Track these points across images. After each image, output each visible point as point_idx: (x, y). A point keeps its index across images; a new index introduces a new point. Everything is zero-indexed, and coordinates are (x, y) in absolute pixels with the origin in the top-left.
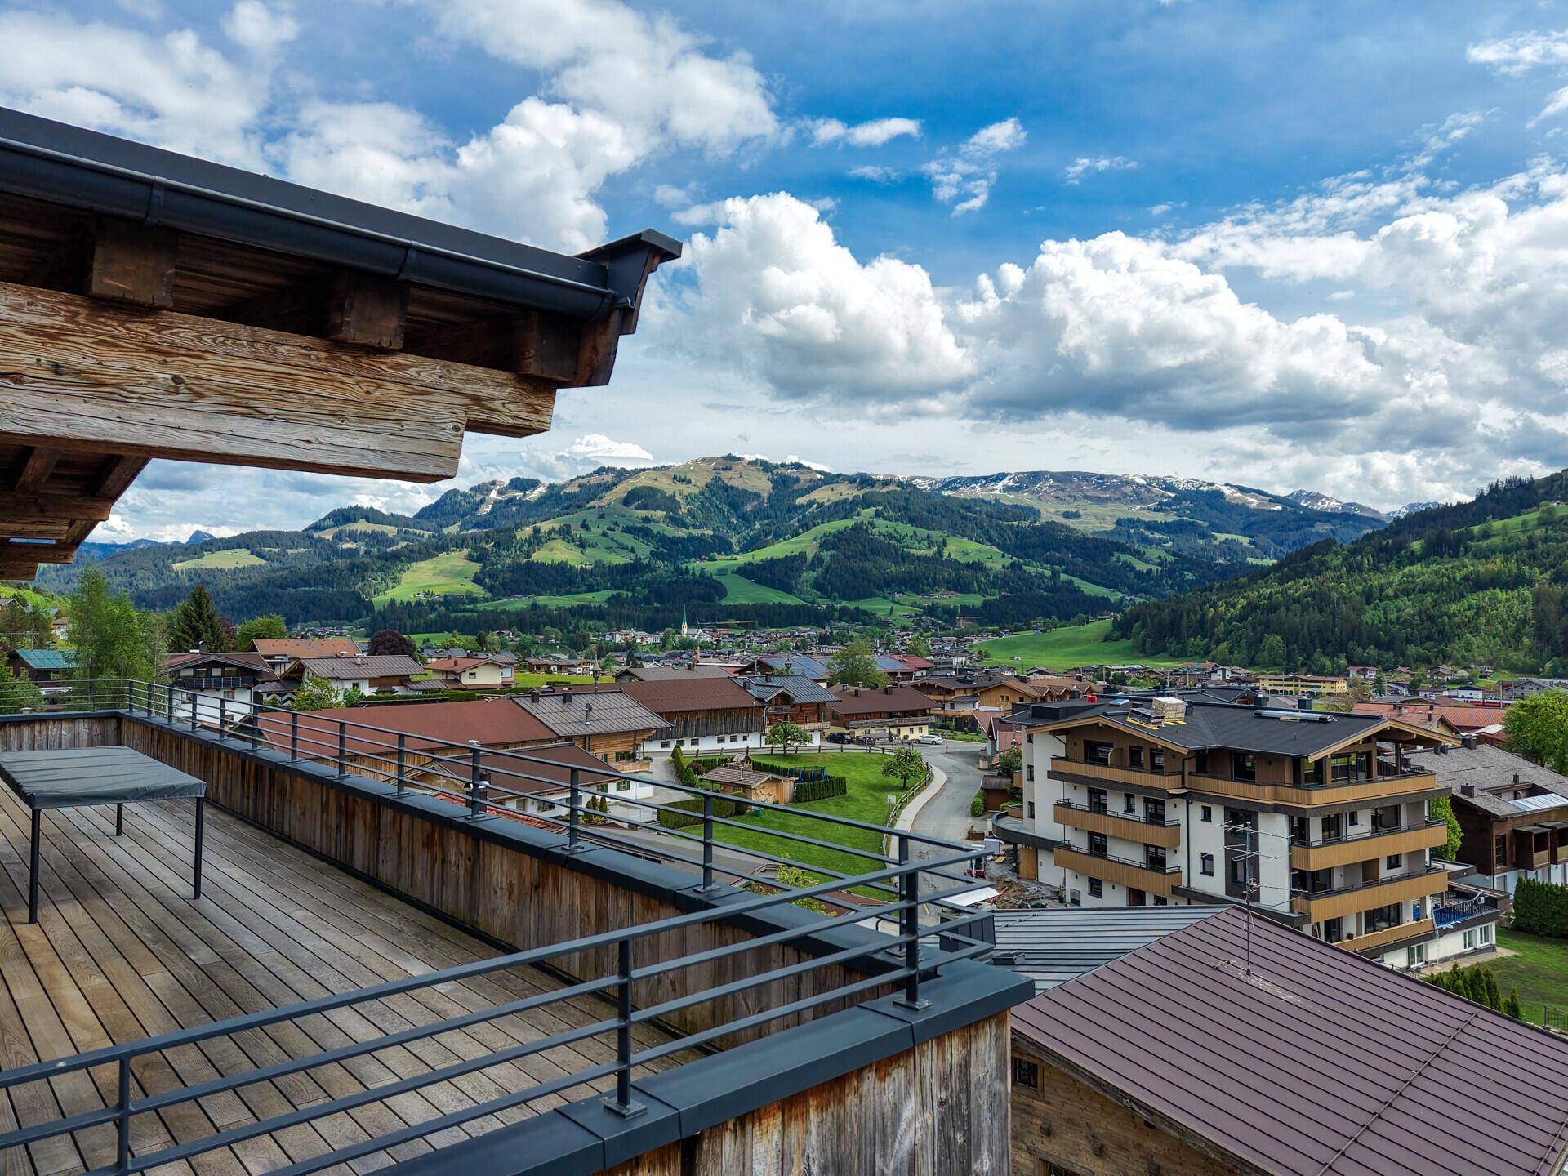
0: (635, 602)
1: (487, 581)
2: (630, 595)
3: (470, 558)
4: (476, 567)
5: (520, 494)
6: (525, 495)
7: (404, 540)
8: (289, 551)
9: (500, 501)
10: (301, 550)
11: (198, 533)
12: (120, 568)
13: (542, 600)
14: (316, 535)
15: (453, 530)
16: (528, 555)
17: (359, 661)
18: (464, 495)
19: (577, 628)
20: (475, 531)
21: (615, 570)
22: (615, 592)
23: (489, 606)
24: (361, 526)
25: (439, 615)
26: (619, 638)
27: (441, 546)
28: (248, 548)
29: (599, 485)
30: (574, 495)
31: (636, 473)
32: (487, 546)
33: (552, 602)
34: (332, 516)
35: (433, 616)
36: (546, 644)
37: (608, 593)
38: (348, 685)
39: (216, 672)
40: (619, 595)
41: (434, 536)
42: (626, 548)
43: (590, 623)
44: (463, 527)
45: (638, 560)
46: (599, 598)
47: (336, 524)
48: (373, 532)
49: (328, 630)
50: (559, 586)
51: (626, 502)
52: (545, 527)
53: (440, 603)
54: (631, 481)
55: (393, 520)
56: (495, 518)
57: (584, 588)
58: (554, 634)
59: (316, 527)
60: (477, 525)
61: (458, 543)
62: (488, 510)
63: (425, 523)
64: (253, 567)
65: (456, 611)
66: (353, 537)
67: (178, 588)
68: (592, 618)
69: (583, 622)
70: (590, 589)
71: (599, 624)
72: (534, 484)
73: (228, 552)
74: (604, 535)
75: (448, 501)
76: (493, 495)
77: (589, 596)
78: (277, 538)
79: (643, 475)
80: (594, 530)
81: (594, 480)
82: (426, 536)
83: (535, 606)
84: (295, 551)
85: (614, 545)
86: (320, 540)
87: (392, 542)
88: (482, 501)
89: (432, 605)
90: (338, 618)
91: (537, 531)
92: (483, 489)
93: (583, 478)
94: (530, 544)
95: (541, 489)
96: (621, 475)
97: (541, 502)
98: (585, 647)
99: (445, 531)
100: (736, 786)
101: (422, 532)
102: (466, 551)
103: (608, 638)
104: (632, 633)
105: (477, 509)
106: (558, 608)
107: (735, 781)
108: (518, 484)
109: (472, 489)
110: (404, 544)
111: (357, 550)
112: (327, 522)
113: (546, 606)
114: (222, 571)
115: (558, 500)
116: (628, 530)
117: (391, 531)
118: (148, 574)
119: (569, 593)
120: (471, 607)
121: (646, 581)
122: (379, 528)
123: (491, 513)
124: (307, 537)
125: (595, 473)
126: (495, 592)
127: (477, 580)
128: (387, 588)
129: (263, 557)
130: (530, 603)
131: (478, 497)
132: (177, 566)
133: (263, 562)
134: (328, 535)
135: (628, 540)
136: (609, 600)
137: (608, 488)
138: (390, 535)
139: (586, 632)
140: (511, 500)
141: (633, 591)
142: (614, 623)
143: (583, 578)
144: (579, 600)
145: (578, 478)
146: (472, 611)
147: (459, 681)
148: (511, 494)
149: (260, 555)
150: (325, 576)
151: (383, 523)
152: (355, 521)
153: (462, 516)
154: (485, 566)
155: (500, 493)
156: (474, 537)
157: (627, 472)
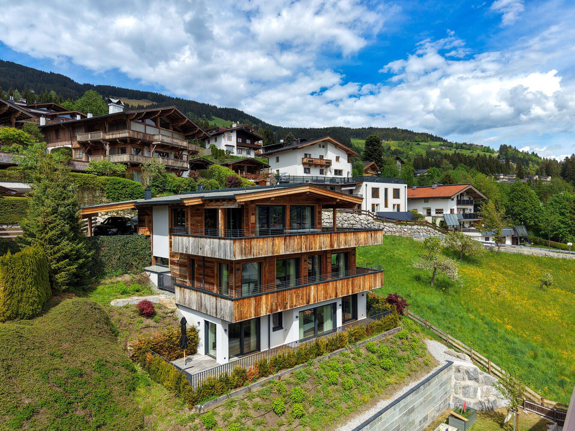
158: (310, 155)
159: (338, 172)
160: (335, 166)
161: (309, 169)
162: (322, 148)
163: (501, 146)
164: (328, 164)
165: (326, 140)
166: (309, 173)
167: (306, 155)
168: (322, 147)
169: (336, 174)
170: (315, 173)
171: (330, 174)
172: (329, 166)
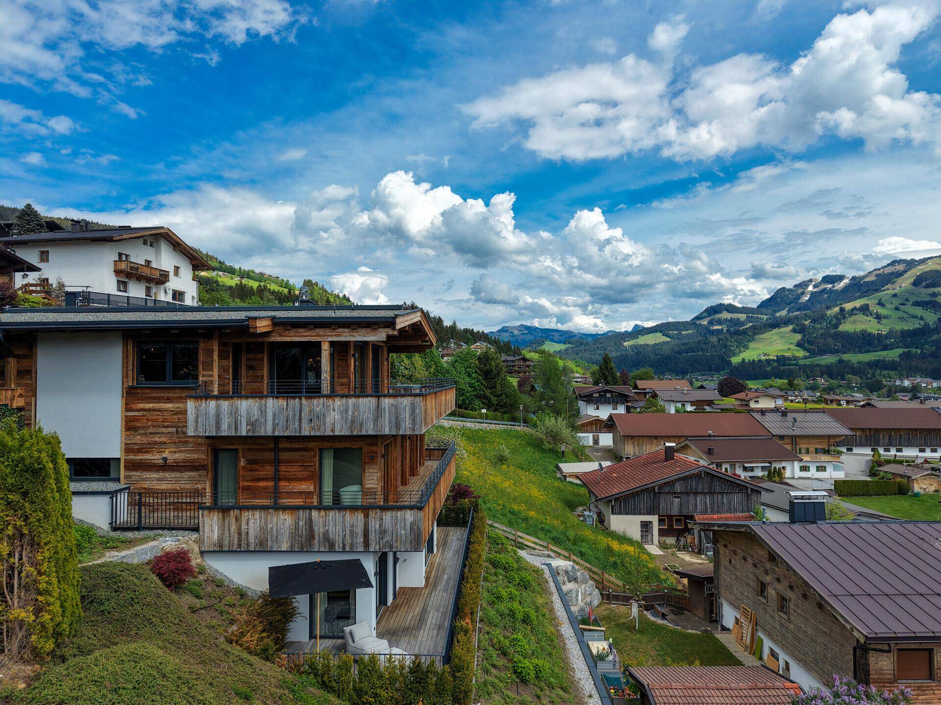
0: (923, 356)
1: (806, 345)
2: (919, 351)
3: (794, 331)
4: (798, 337)
5: (830, 286)
6: (833, 287)
7: (751, 322)
8: (683, 333)
9: (815, 292)
10: (690, 332)
11: (636, 326)
12: (600, 346)
13: (846, 357)
14: (698, 322)
15: (783, 313)
16: (836, 326)
17: (685, 392)
18: (789, 290)
19: (874, 376)
20: (798, 313)
21: (905, 334)
22: (906, 350)
23: (808, 362)
24: (725, 315)
25: (772, 368)
26: (907, 383)
27: (775, 325)
28: (661, 332)
29: (892, 273)
30: (872, 282)
31: (923, 261)
32: (806, 323)
33: (854, 358)
34: (707, 310)
35: (769, 369)
36: (849, 387)
37: (900, 351)
38: (679, 405)
39: (609, 395)
40: (909, 352)
41: (770, 318)
42: (916, 317)
43: (885, 372)
44: (789, 312)
45: (927, 325)
46: (893, 355)
47: (709, 316)
48: (731, 318)
49: (705, 377)
50: (860, 347)
51: (916, 283)
52: (848, 306)
53: (774, 360)
54: (919, 267)
55: (744, 310)
56: (812, 304)
57: (880, 348)
58: (855, 380)
59: (698, 318)
60: (798, 310)
61: (786, 322)
62: (807, 298)
63: (764, 310)
64: (664, 342)
65: (784, 365)
66: (720, 322)
67: (626, 355)
68: (886, 368)
69: (878, 371)
70: (886, 348)
71: (892, 373)
72: (841, 278)
73: (651, 335)
74: (897, 309)
75: (779, 295)
76: (810, 288)
77: (884, 353)
78: (677, 326)
79: (930, 263)
80: (888, 306)
81: (888, 271)
82: (765, 319)
83: (841, 361)
84: (686, 332)
85: (905, 315)
86: (700, 325)
87: (743, 324)
88: (803, 293)
89: (768, 362)
90: (710, 370)
91: (842, 310)
92: (804, 285)
93: (879, 269)
94: (837, 319)
95: (846, 281)
96: (911, 264)
97: (846, 289)
98: (880, 389)
99: (778, 314)
100: (902, 476)
101: (762, 316)
102: (791, 327)
103: (898, 383)
104: (918, 380)
105: (799, 299)
106: (859, 363)
107: (901, 473)
108: (828, 279)
109: (795, 286)
110: (751, 324)
111: (722, 330)
112: (704, 314)
113: (849, 361)
114: (648, 345)
115: (859, 287)
116: (917, 304)
117: (743, 317)
118: (612, 348)
119: (868, 351)
120: (794, 362)
121: (934, 341)
122: (735, 316)
123: (809, 300)
124: (693, 323)
125: (889, 265)
126: (813, 354)
127: (799, 345)
128: (740, 352)
129: (669, 337)
130: (837, 359)
131: (800, 291)
132: (626, 344)
133: (669, 339)
134: (705, 322)
135: (918, 311)
136: (900, 356)
137: (899, 274)
138: (742, 320)
139: (879, 378)
140: (824, 290)
141: (922, 348)
142: (904, 372)
143: (879, 341)
144: (877, 356)
145: (875, 270)
146: (796, 365)
147: (748, 405)
148: (823, 287)
149: (667, 336)
150: (704, 346)
151: (737, 313)
152: (721, 313)
153: (789, 304)
154: (805, 336)
155: (815, 287)
156: (797, 318)
157: (916, 261)
158: (127, 256)
159: (178, 295)
160: (174, 284)
161: (125, 283)
162: (148, 248)
163: (305, 281)
164: (162, 278)
165: (159, 234)
166: (126, 291)
167: (120, 254)
168: (149, 244)
169: (174, 298)
170: (136, 291)
171: (165, 297)
172: (164, 283)
